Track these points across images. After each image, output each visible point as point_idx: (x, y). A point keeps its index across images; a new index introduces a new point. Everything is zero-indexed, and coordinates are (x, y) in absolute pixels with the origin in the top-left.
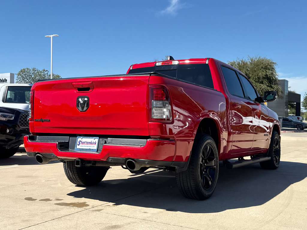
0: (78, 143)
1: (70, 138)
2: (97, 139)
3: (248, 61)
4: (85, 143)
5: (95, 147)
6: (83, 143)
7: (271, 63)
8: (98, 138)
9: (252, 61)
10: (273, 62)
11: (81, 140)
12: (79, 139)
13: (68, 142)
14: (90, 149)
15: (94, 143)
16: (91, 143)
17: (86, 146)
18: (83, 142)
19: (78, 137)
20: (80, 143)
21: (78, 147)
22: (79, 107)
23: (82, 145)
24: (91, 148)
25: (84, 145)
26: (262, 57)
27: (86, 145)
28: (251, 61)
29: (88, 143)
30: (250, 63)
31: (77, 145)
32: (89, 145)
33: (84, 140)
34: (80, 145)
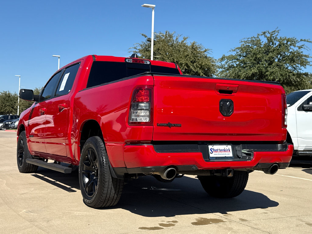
0: (210, 151)
1: (199, 146)
2: (231, 146)
5: (230, 154)
6: (216, 151)
8: (231, 144)
11: (213, 148)
12: (210, 147)
14: (225, 157)
15: (228, 150)
16: (225, 151)
18: (215, 149)
19: (208, 145)
21: (211, 155)
24: (227, 156)
25: (217, 153)
27: (220, 153)
29: (221, 151)
31: (210, 154)
32: (223, 153)
33: (216, 147)
34: (214, 153)
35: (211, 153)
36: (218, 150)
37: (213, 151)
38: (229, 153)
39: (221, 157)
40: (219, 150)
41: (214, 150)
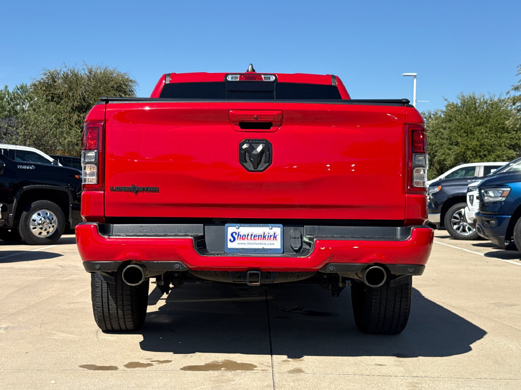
0: (229, 237)
1: (206, 227)
2: (280, 228)
3: (83, 72)
4: (249, 237)
5: (277, 244)
6: (243, 237)
7: (127, 80)
8: (281, 225)
9: (90, 73)
10: (130, 79)
11: (237, 231)
12: (231, 229)
13: (203, 237)
14: (263, 248)
15: (272, 237)
16: (264, 237)
17: (252, 244)
18: (242, 233)
19: (226, 225)
20: (236, 237)
21: (231, 245)
22: (246, 162)
23: (242, 241)
24: (266, 247)
25: (246, 241)
26: (111, 68)
27: (253, 241)
28: (88, 74)
29: (254, 237)
30: (88, 77)
31: (229, 242)
32: (259, 241)
33: (245, 230)
34: (237, 241)
35: (230, 240)
36: (248, 235)
37: (236, 238)
38: (274, 242)
39: (252, 249)
40: (252, 235)
41: (238, 235)
